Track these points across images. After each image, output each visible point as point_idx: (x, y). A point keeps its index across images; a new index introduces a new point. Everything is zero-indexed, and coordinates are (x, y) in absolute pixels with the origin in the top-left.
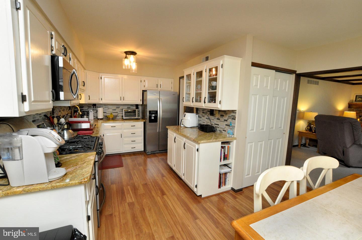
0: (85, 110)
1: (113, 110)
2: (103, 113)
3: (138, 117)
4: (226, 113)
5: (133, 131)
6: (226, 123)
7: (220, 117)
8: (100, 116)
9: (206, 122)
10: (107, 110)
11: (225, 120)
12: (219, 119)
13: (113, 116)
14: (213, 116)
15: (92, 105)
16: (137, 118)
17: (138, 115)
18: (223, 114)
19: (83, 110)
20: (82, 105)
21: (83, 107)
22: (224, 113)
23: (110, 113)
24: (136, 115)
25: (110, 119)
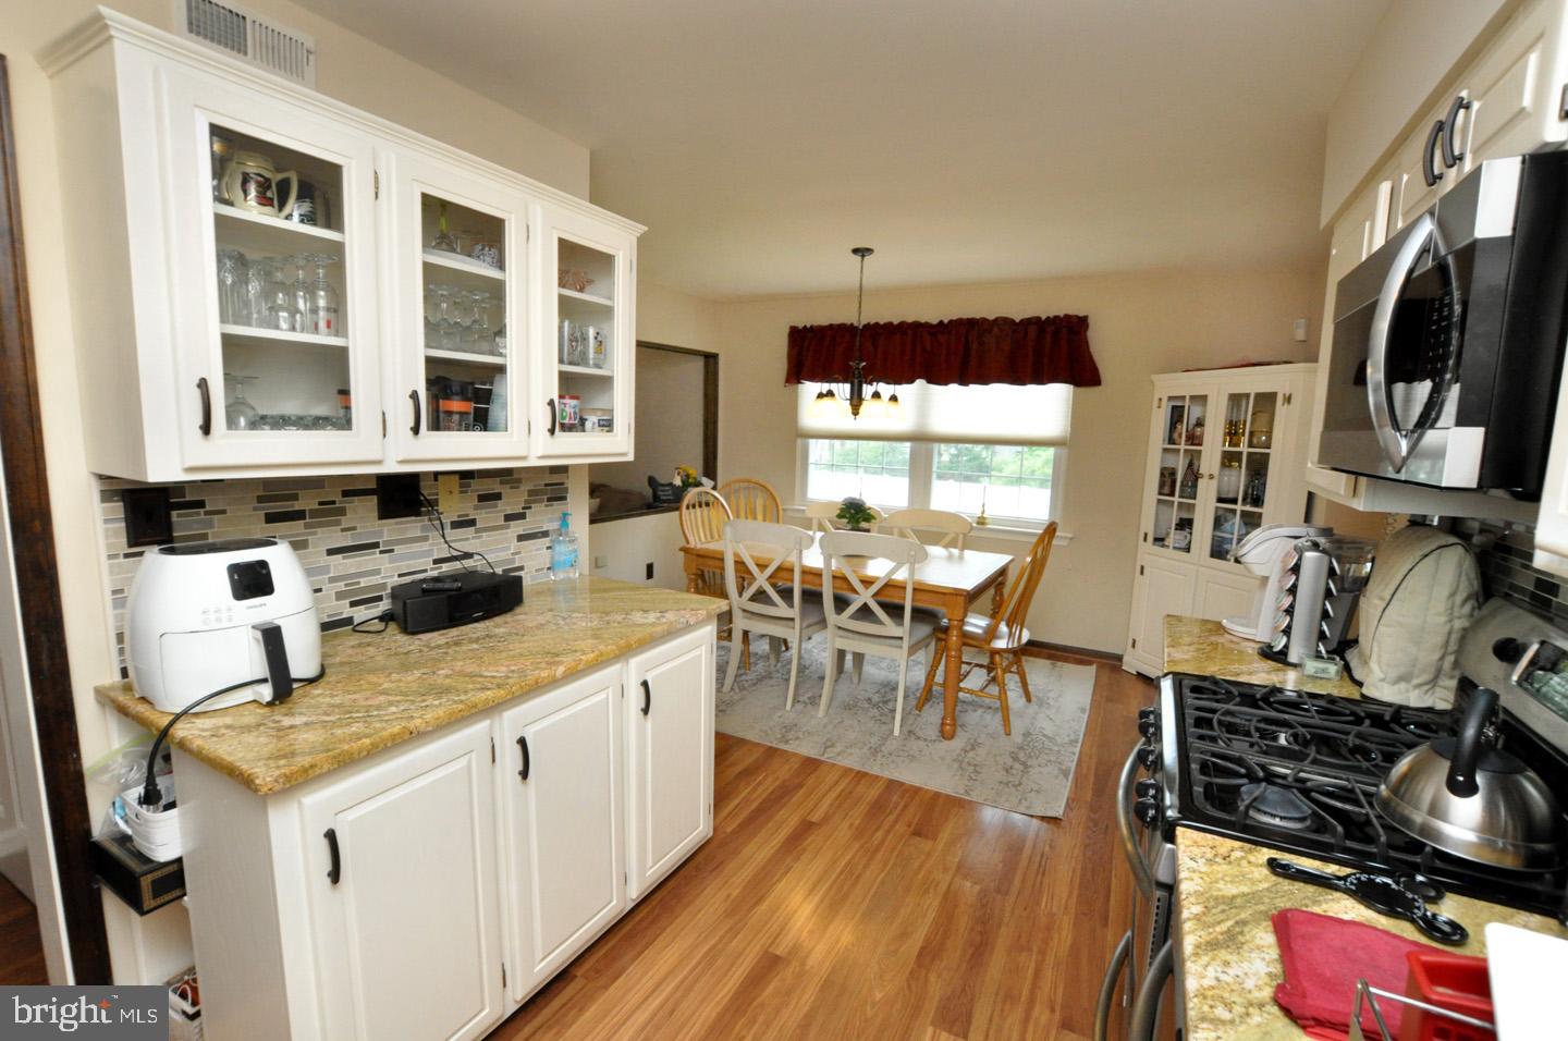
4: (515, 476)
6: (518, 528)
7: (476, 508)
9: (332, 580)
11: (509, 518)
12: (472, 523)
14: (418, 514)
18: (494, 486)
22: (501, 483)
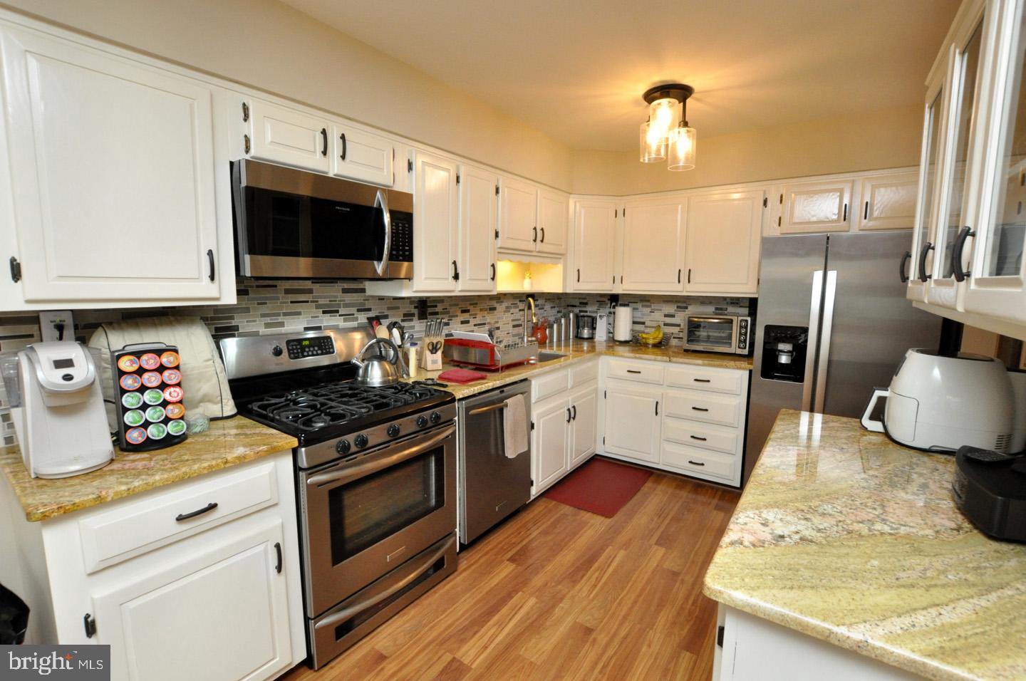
0: (590, 312)
1: (666, 316)
2: (631, 322)
3: (739, 347)
5: (700, 399)
8: (623, 333)
10: (648, 315)
13: (661, 336)
15: (609, 300)
16: (734, 352)
17: (740, 341)
19: (586, 312)
20: (585, 299)
21: (586, 304)
23: (654, 324)
24: (730, 337)
25: (646, 345)
